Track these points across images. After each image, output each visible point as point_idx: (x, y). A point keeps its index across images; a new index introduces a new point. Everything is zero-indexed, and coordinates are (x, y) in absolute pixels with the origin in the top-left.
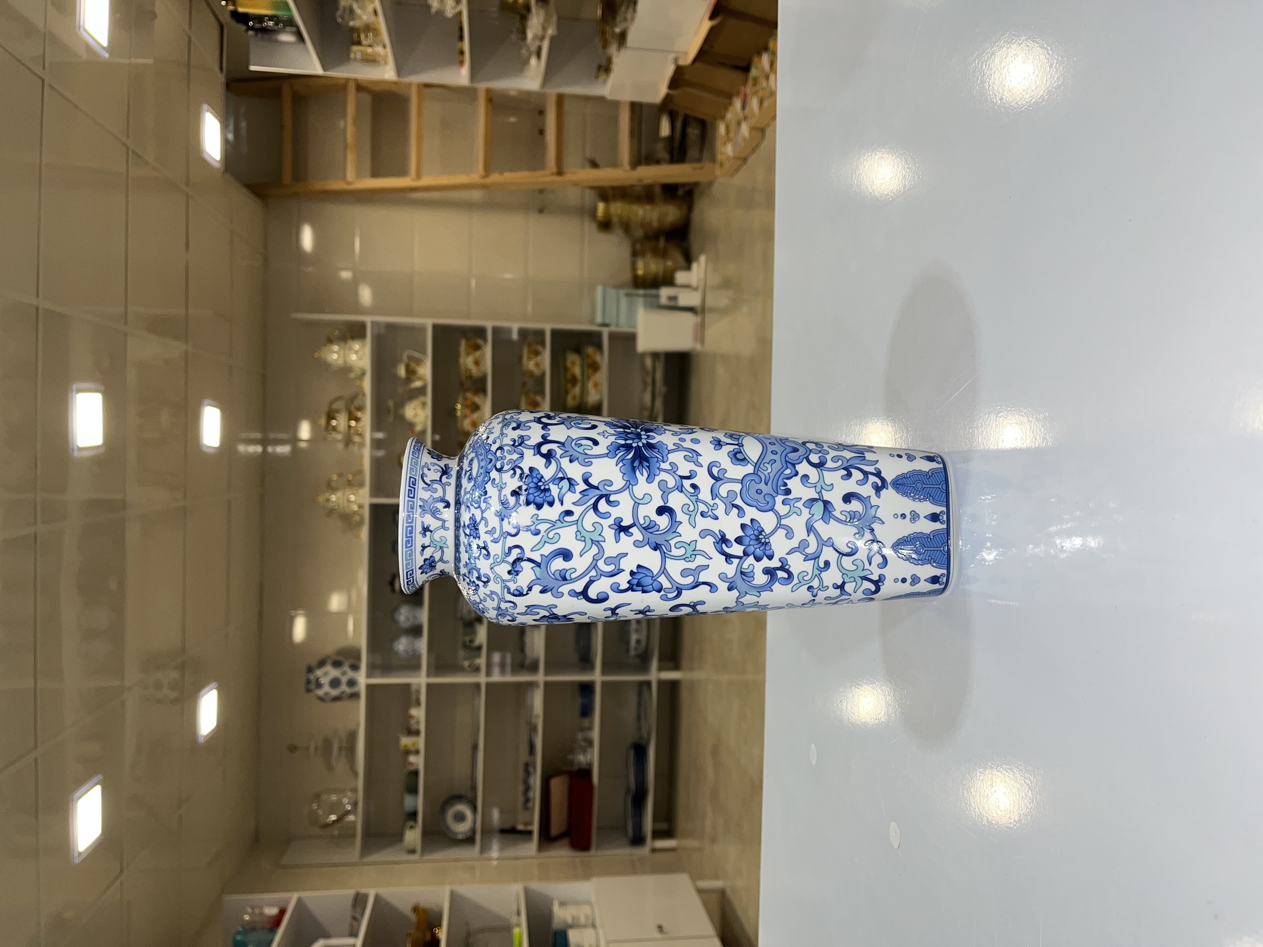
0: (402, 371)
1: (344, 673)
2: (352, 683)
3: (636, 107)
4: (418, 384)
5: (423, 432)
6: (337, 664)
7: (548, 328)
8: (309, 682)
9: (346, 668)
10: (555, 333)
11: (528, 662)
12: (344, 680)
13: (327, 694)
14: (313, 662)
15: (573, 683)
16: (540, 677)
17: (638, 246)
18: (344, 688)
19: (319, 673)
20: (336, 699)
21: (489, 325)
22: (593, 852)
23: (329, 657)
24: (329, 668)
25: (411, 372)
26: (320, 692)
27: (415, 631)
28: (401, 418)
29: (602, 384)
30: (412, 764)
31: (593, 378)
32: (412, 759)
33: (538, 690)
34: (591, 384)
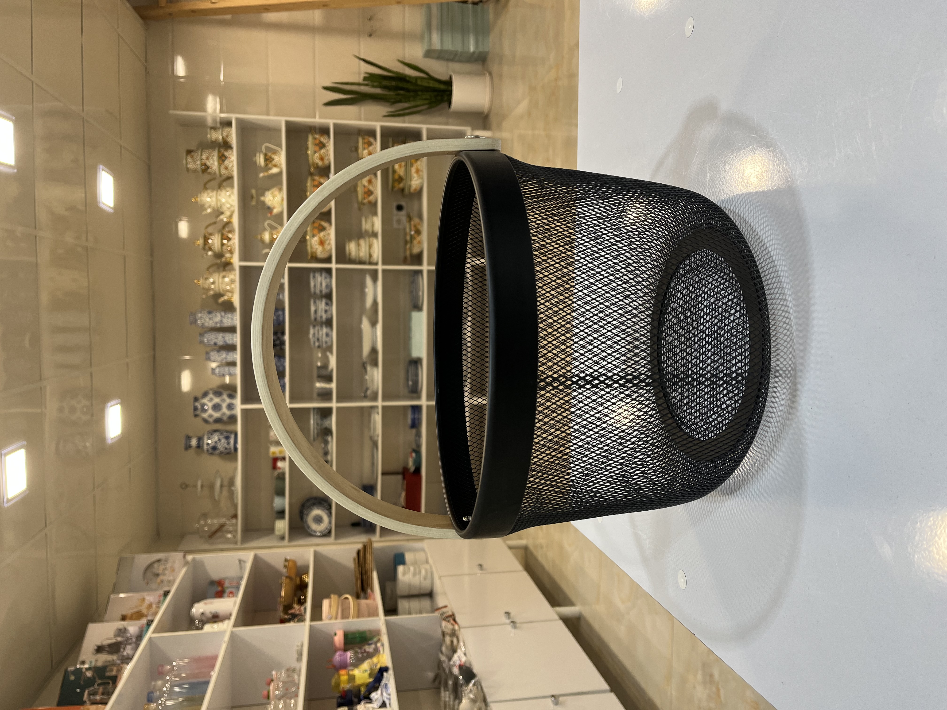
0: (261, 160)
4: (275, 170)
5: (281, 214)
7: (378, 126)
10: (384, 131)
15: (405, 407)
16: (380, 403)
21: (330, 122)
25: (268, 159)
28: (264, 203)
29: (422, 171)
30: (279, 468)
31: (415, 166)
32: (280, 464)
33: (378, 413)
34: (413, 170)
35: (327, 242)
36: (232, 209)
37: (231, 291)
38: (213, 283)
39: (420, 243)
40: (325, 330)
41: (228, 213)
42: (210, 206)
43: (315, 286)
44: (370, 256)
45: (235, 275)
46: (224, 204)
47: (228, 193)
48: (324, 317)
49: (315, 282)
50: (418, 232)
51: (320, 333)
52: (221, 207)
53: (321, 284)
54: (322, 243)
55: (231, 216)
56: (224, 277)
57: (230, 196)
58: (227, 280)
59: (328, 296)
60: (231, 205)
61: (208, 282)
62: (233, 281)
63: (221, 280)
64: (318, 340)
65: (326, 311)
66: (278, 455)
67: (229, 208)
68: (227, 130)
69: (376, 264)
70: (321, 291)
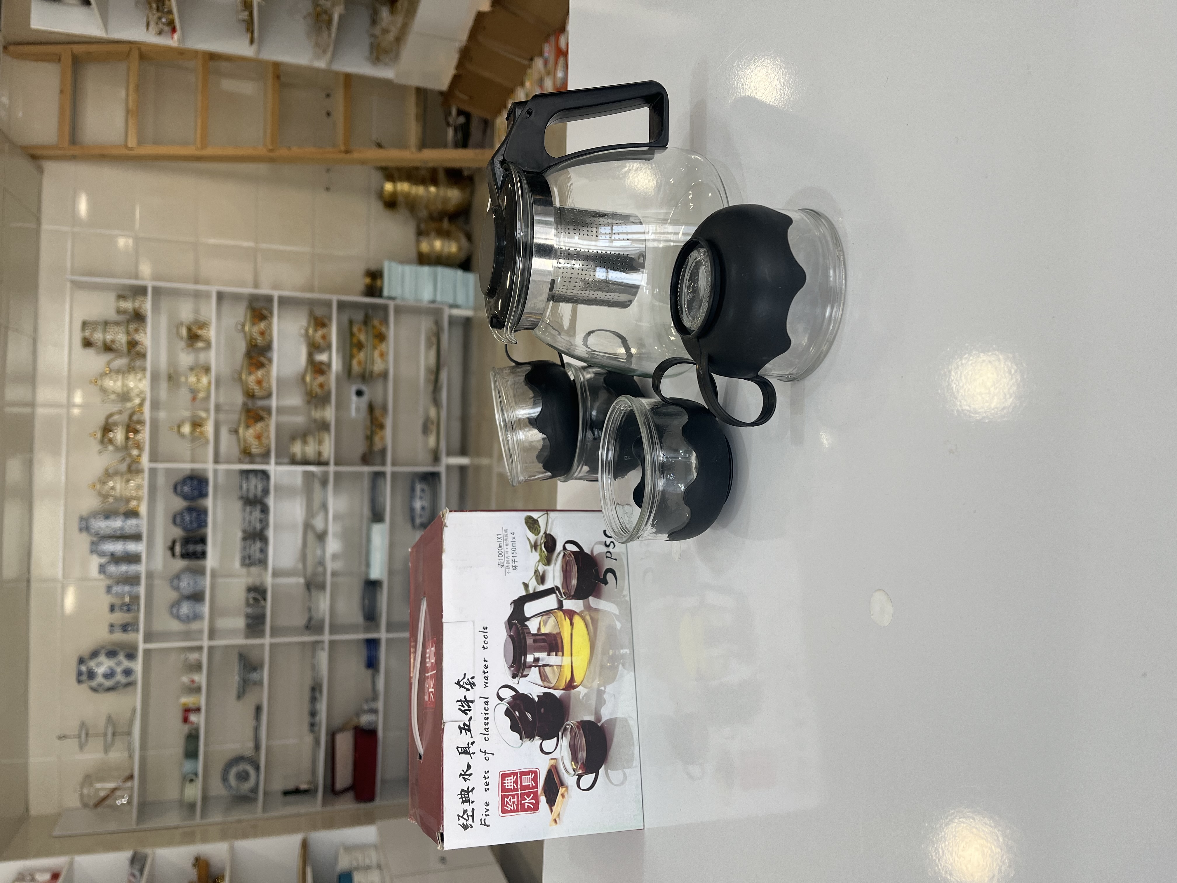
0: (184, 334)
1: (119, 664)
2: (128, 672)
3: (421, 93)
5: (207, 399)
6: (111, 654)
7: (335, 299)
8: (80, 674)
9: (121, 657)
10: (342, 305)
11: (314, 623)
12: (119, 670)
13: (100, 685)
14: (86, 654)
15: (358, 641)
16: (326, 637)
17: (423, 226)
18: (120, 678)
19: (92, 664)
20: (110, 689)
21: (276, 294)
22: (377, 802)
23: (103, 647)
24: (102, 658)
25: (193, 336)
26: (94, 683)
27: (198, 597)
29: (387, 354)
30: (192, 723)
31: (379, 348)
32: (193, 718)
33: (323, 649)
34: (377, 354)
35: (265, 435)
36: (142, 395)
37: (139, 499)
38: (113, 488)
39: (383, 438)
40: (258, 545)
41: (137, 401)
42: (114, 392)
43: (248, 490)
44: (320, 454)
45: (143, 479)
46: (132, 389)
47: (139, 376)
48: (258, 526)
49: (248, 485)
50: (382, 427)
51: (253, 548)
52: (128, 393)
53: (256, 487)
54: (259, 437)
55: (141, 405)
56: (128, 481)
57: (140, 380)
58: (132, 484)
60: (142, 392)
61: (106, 488)
62: (139, 487)
63: (124, 485)
64: (250, 557)
65: (261, 521)
66: (191, 706)
67: (138, 395)
68: (140, 298)
69: (326, 464)
70: (255, 496)
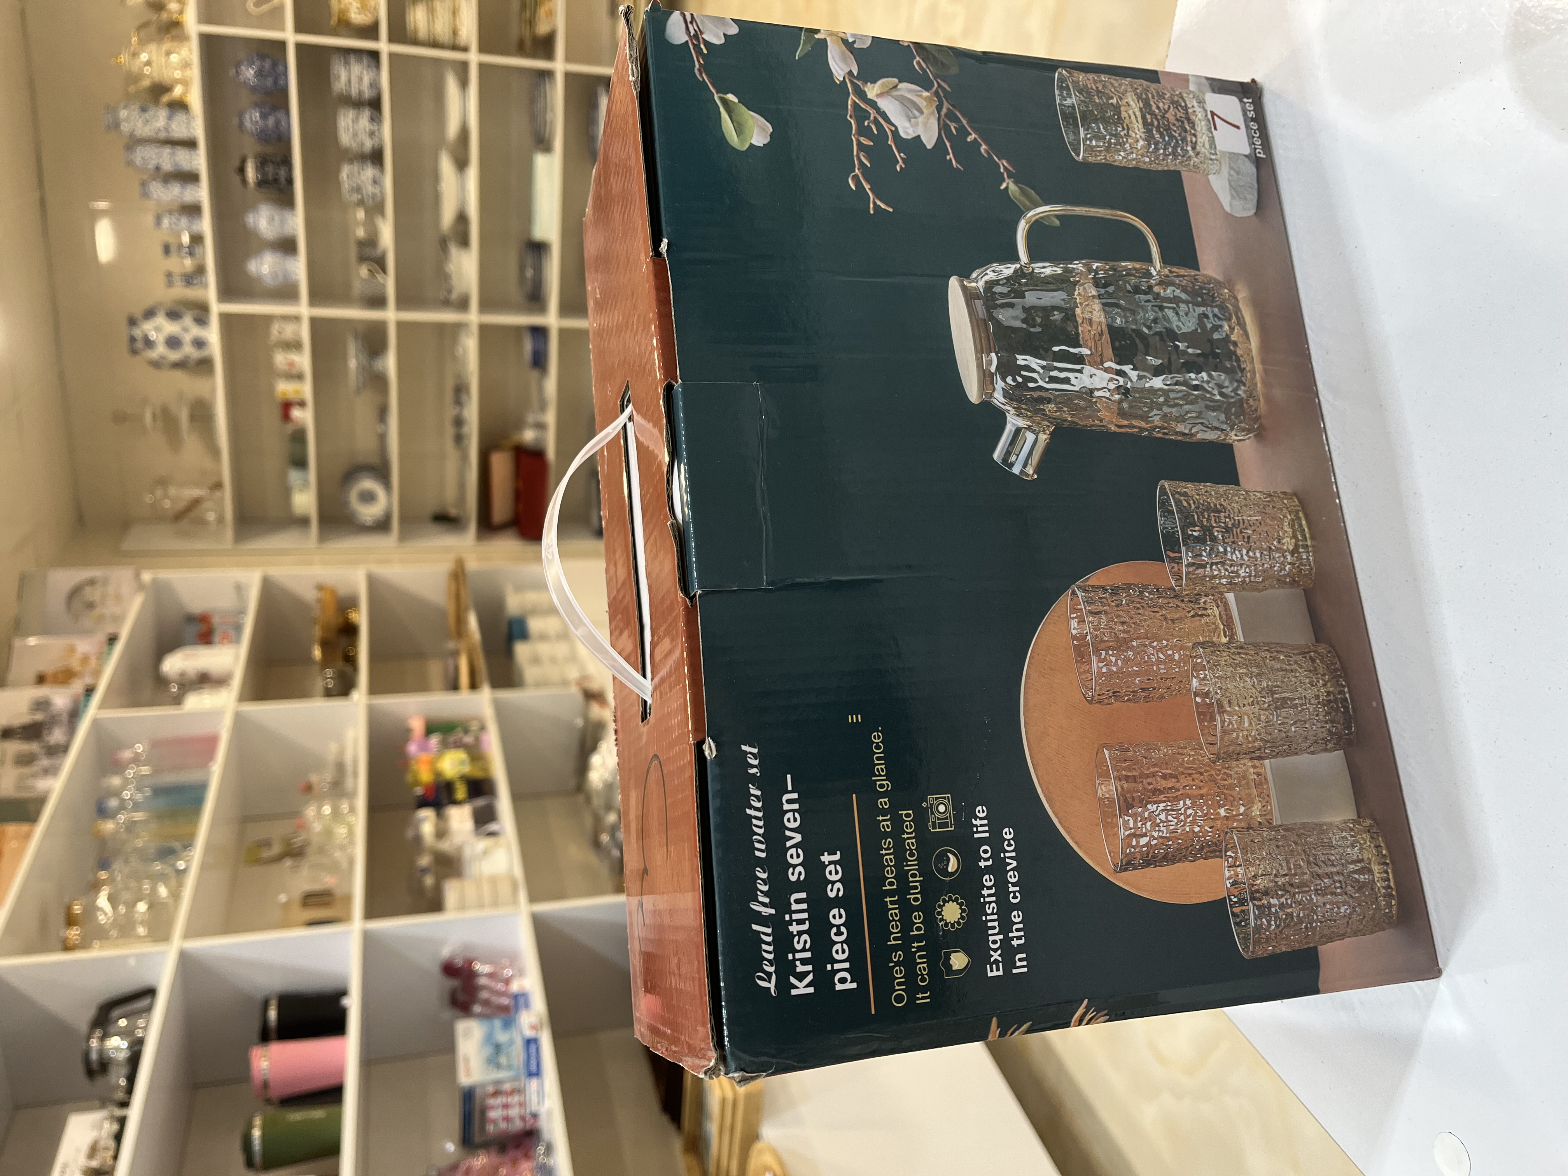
1: (186, 329)
2: (199, 343)
6: (173, 314)
8: (132, 338)
9: (188, 321)
11: (454, 296)
12: (187, 338)
13: (163, 357)
15: (518, 327)
16: (474, 317)
18: (188, 350)
19: (147, 326)
20: (178, 365)
23: (160, 303)
24: (161, 320)
26: (152, 355)
27: (287, 246)
30: (296, 420)
32: (296, 413)
33: (470, 334)
37: (185, 84)
38: (148, 63)
39: (550, 14)
40: (369, 172)
43: (347, 82)
44: (455, 33)
45: (190, 50)
48: (368, 145)
49: (347, 75)
51: (362, 176)
53: (360, 79)
56: (169, 51)
58: (174, 58)
59: (375, 104)
61: (137, 59)
62: (186, 63)
63: (163, 58)
64: (358, 189)
65: (372, 134)
66: (292, 397)
69: (465, 49)
70: (360, 93)
